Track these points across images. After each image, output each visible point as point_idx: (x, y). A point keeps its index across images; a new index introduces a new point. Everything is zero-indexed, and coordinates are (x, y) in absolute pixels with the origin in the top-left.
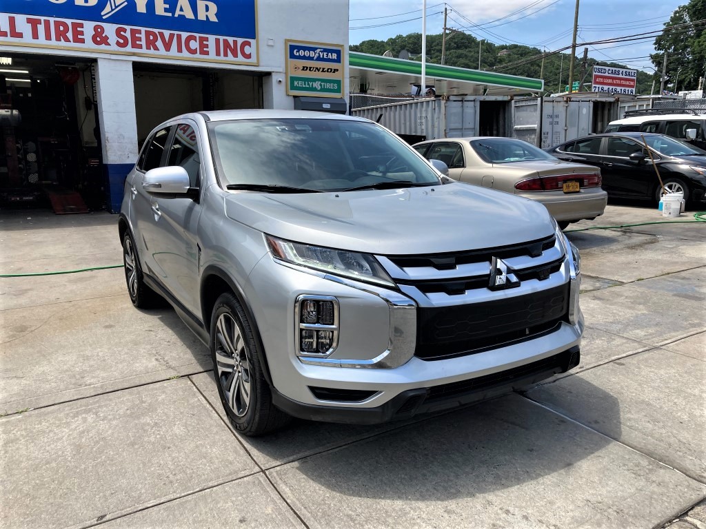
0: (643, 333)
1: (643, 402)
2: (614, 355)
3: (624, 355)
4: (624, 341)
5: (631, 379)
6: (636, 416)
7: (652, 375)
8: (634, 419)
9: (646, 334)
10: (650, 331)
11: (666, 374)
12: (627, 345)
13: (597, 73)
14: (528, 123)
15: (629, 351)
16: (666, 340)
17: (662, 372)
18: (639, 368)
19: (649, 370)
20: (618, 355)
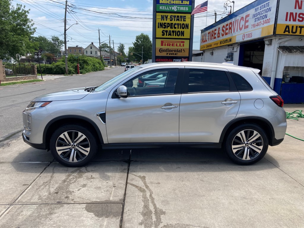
0: (24, 213)
1: (8, 174)
2: (31, 188)
3: (26, 191)
4: (32, 201)
5: (16, 180)
6: (8, 169)
7: (8, 185)
8: (8, 168)
9: (22, 213)
10: (21, 217)
11: (2, 188)
12: (29, 198)
15: (25, 195)
16: (8, 213)
17: (4, 188)
18: (15, 186)
19: (10, 187)
20: (29, 190)
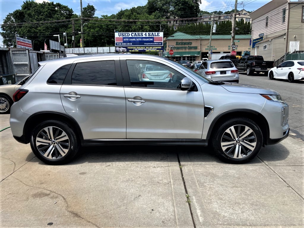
13: (18, 40)
14: (21, 62)
